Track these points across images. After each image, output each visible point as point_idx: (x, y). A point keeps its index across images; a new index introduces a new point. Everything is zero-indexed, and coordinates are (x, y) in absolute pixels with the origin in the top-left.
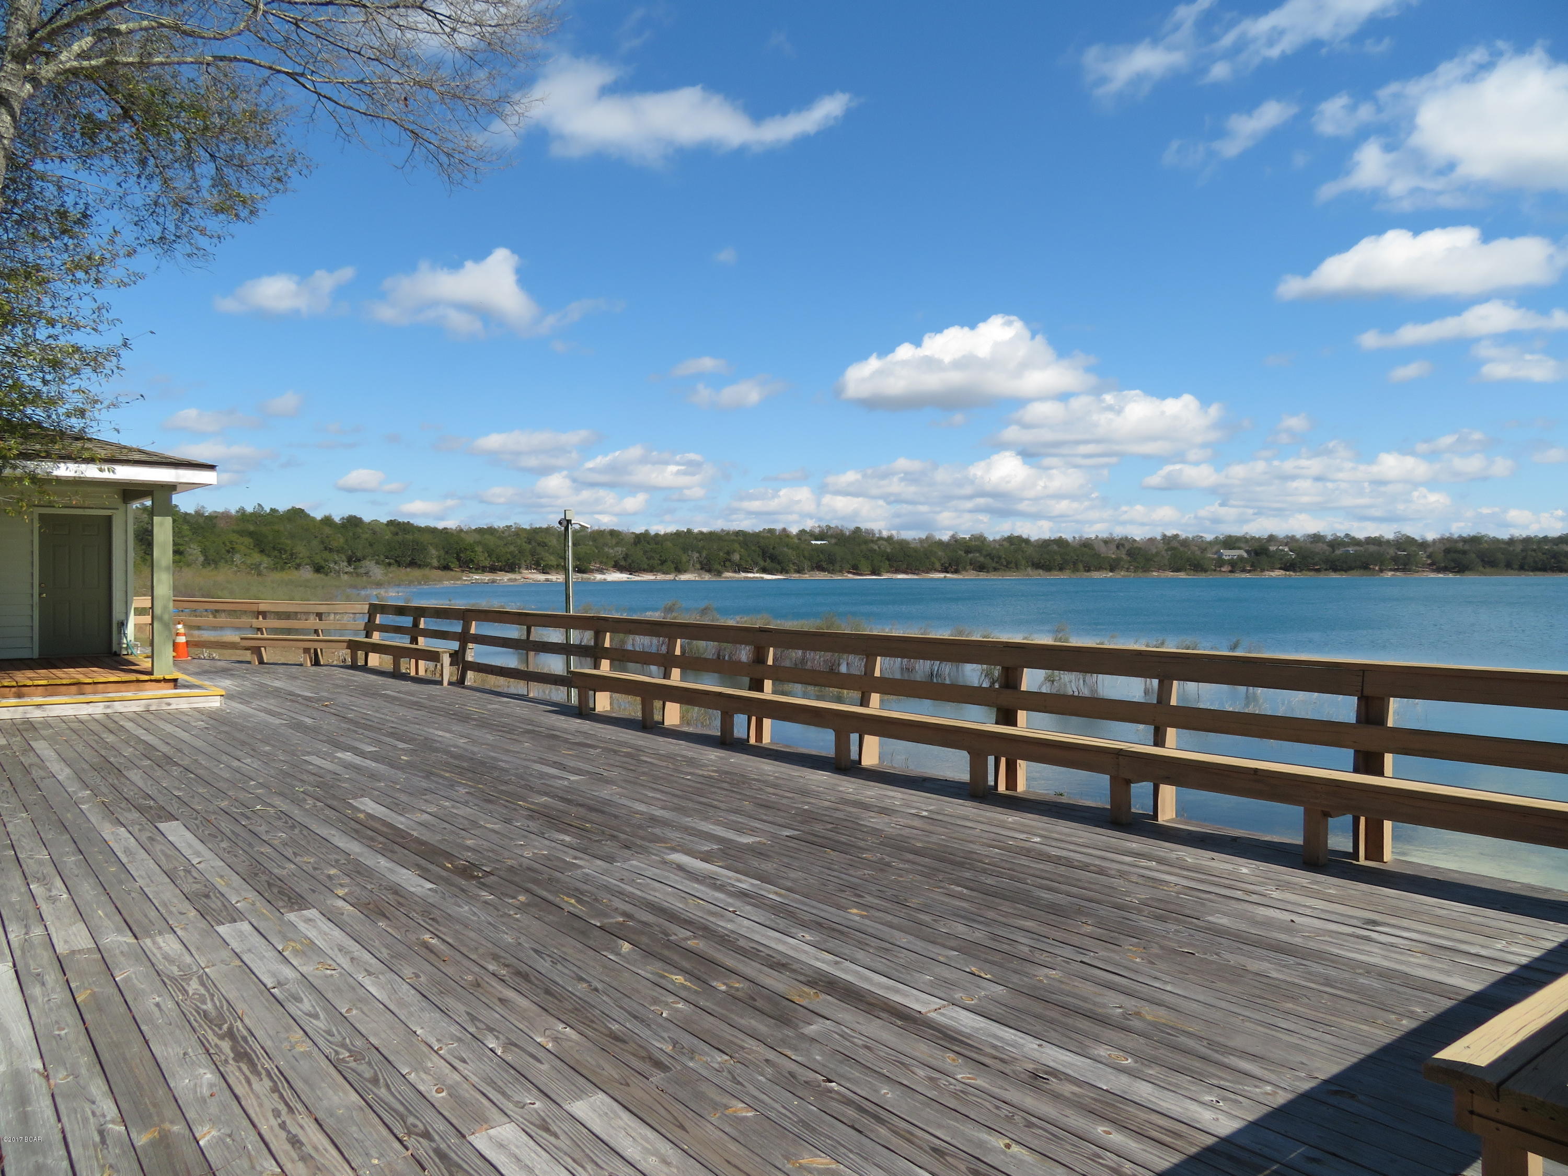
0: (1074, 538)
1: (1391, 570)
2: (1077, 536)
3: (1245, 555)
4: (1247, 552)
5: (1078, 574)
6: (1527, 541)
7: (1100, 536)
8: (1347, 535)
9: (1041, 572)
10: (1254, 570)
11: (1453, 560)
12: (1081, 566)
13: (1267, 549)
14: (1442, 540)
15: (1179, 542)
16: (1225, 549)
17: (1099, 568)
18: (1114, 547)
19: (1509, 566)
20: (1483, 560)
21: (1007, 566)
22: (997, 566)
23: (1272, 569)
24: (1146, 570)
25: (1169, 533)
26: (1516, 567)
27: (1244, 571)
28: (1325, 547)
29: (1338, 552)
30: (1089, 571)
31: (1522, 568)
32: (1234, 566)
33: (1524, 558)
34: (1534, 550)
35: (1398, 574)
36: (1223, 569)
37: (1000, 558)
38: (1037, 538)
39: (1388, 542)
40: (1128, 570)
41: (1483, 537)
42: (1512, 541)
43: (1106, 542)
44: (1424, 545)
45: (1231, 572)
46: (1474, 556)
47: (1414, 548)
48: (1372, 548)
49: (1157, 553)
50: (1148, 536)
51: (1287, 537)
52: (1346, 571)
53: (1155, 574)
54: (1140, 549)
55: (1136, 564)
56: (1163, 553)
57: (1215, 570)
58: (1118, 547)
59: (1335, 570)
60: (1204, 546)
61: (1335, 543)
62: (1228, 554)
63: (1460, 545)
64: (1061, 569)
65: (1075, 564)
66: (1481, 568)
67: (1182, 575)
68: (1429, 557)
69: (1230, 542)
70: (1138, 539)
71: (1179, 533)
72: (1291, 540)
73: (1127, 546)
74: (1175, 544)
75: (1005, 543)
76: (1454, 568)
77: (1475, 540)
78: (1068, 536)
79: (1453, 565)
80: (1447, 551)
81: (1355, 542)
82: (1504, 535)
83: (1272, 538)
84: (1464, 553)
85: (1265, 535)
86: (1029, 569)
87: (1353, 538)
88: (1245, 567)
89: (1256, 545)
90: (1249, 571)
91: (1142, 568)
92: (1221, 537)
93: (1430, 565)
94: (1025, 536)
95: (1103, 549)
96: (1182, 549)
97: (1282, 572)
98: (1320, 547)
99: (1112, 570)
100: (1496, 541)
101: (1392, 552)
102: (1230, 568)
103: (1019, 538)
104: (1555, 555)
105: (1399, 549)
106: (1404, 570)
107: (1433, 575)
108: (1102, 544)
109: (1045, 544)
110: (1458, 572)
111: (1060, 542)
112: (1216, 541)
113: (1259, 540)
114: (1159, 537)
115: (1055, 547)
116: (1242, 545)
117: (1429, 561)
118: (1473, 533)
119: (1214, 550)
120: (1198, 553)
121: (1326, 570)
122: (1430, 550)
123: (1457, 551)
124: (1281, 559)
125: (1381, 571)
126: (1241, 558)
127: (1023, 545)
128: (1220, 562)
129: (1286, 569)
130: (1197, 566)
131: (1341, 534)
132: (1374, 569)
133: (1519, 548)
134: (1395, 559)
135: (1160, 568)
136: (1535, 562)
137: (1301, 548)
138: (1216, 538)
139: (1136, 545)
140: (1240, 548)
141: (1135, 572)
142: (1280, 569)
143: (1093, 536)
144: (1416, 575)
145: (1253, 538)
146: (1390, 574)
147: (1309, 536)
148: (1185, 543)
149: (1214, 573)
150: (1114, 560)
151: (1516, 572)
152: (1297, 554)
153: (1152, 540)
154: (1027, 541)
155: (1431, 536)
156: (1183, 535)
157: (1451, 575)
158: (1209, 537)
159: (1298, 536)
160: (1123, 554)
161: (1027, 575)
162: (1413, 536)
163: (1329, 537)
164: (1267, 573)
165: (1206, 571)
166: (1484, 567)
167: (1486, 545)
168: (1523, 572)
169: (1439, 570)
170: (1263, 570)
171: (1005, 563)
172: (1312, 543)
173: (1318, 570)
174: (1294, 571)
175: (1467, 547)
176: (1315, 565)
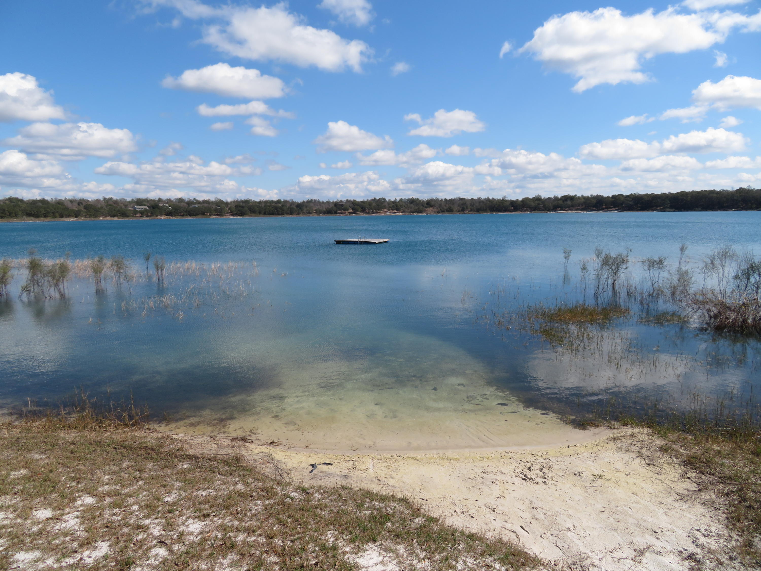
0: (52, 199)
1: (214, 215)
2: (53, 198)
3: (148, 208)
4: (148, 206)
5: (56, 219)
6: (266, 202)
7: (67, 198)
8: (194, 199)
9: (33, 218)
10: (153, 216)
11: (239, 210)
12: (57, 215)
13: (158, 205)
14: (234, 202)
15: (113, 201)
16: (137, 205)
17: (68, 216)
18: (76, 204)
19: (260, 213)
20: (250, 210)
21: (9, 215)
22: (3, 215)
23: (161, 215)
24: (96, 216)
25: (107, 197)
26: (263, 213)
27: (147, 216)
28: (185, 204)
29: (191, 207)
30: (62, 217)
31: (265, 214)
32: (143, 214)
33: (265, 209)
34: (269, 206)
35: (217, 217)
36: (137, 216)
37: (4, 210)
38: (28, 199)
39: (212, 202)
40: (85, 216)
41: (250, 200)
42: (260, 202)
43: (72, 201)
44: (227, 204)
45: (141, 217)
46: (247, 208)
47: (223, 205)
48: (206, 205)
49: (101, 208)
50: (96, 199)
51: (167, 199)
52: (195, 216)
53: (101, 218)
54: (91, 205)
55: (90, 213)
56: (105, 207)
57: (133, 216)
58: (79, 204)
59: (190, 215)
60: (126, 204)
61: (190, 203)
62: (139, 208)
63: (241, 204)
64: (45, 216)
65: (54, 213)
66: (250, 214)
67: (116, 219)
68: (229, 209)
69: (140, 202)
70: (90, 200)
71: (112, 197)
72: (169, 201)
73: (84, 204)
74: (110, 203)
75: (7, 202)
76: (239, 214)
77: (247, 202)
78: (48, 198)
79: (239, 212)
80: (236, 206)
81: (198, 202)
82: (258, 200)
83: (160, 200)
84: (243, 207)
85: (157, 199)
86: (24, 217)
87: (197, 201)
88: (148, 214)
89: (153, 203)
90: (150, 216)
91: (94, 215)
92: (135, 199)
93: (230, 212)
94: (20, 198)
95: (70, 205)
96: (114, 205)
97: (167, 217)
98: (183, 204)
99: (76, 217)
100: (255, 202)
101: (214, 207)
102: (140, 215)
103: (17, 200)
104: (276, 208)
105: (217, 205)
106: (220, 215)
107: (231, 217)
108: (69, 203)
109: (34, 202)
111: (43, 201)
112: (132, 202)
113: (154, 201)
114: (102, 199)
115: (40, 204)
116: (146, 204)
117: (230, 211)
118: (246, 199)
119: (132, 206)
120: (124, 207)
121: (186, 215)
122: (230, 206)
123: (240, 207)
124: (165, 210)
125: (210, 215)
126: (145, 210)
127: (20, 203)
128: (135, 212)
129: (168, 215)
130: (124, 214)
131: (192, 199)
132: (207, 215)
133: (263, 205)
134: (216, 210)
135: (104, 215)
136: (270, 211)
137: (174, 205)
138: (133, 200)
139: (89, 203)
140: (144, 205)
141: (90, 217)
142: (165, 215)
143: (64, 198)
144: (225, 217)
145: (151, 200)
146: (214, 217)
147: (177, 199)
148: (116, 202)
149: (132, 217)
150: (77, 211)
151: (263, 215)
152: (173, 208)
153: (98, 201)
154: (22, 201)
155: (229, 200)
156: (115, 198)
157: (238, 217)
158: (129, 199)
159: (172, 199)
160: (82, 208)
161: (23, 220)
162: (222, 200)
163: (187, 200)
164: (159, 217)
165: (128, 216)
167: (251, 204)
169: (233, 215)
170: (157, 216)
171: (8, 214)
172: (179, 202)
173: (183, 216)
174: (172, 216)
175: (244, 205)
176: (181, 213)
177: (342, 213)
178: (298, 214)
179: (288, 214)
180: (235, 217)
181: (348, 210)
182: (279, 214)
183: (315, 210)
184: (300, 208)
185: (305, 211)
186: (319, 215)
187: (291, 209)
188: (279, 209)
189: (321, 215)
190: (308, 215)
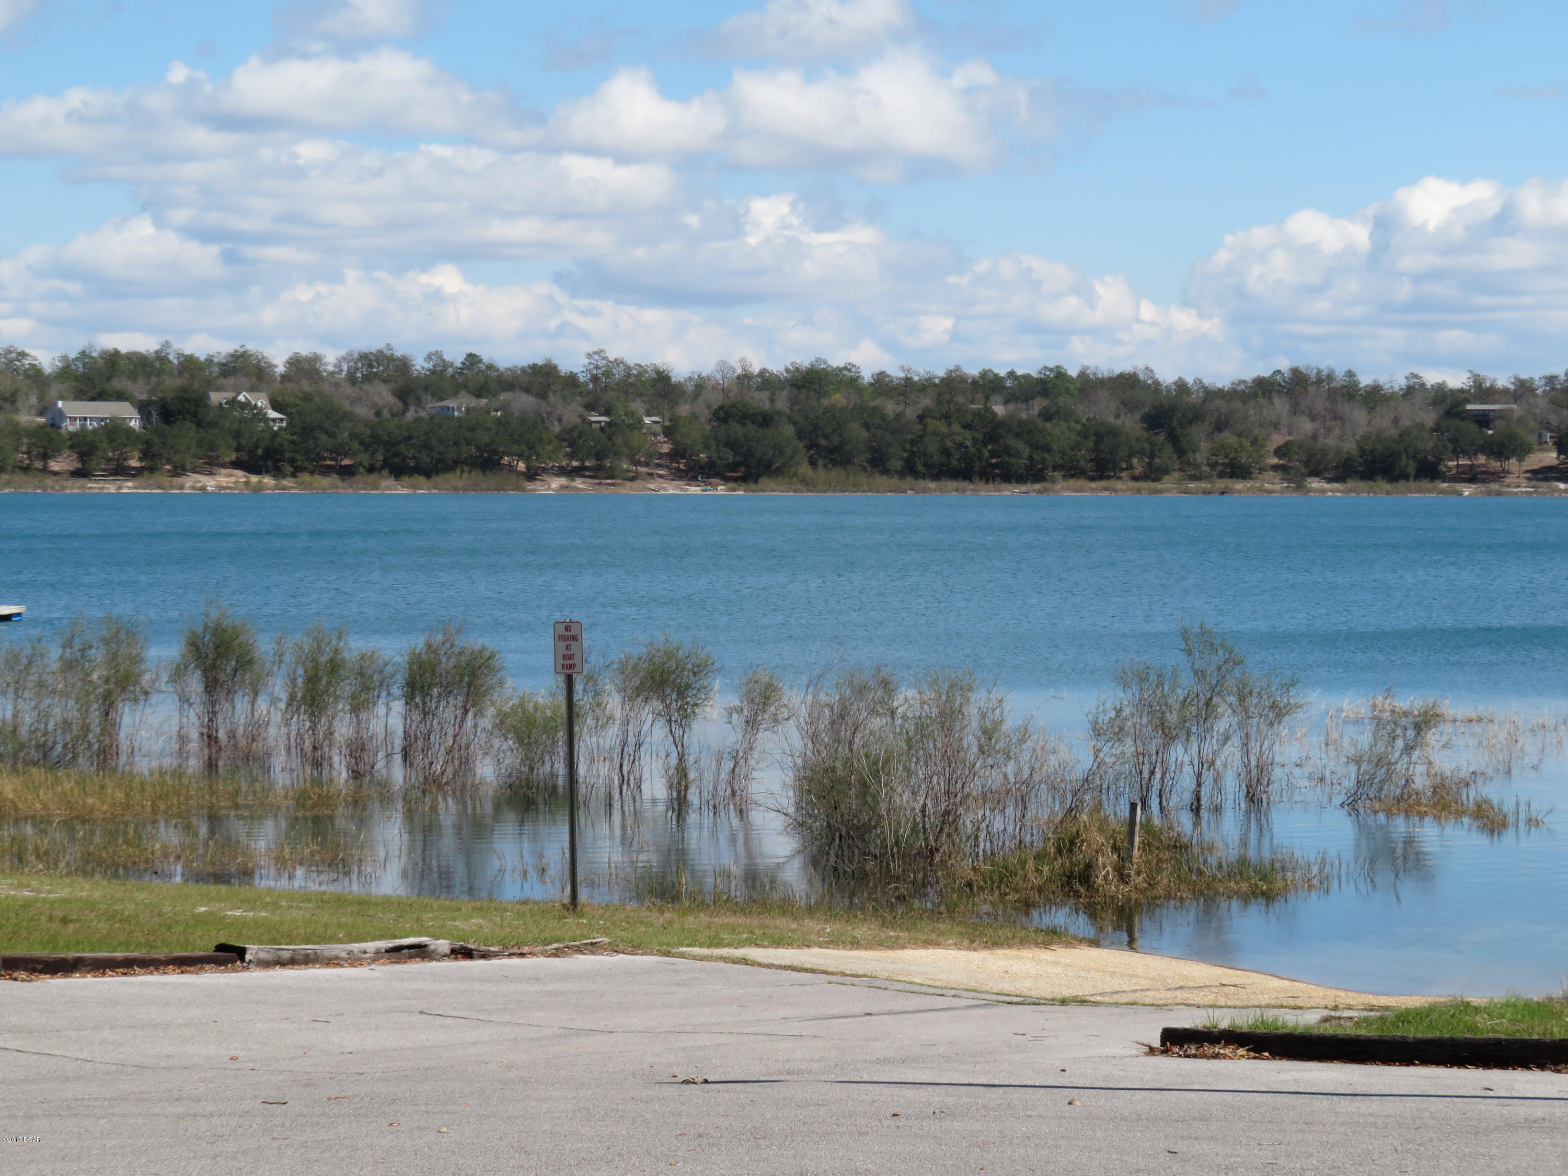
1: (560, 472)
3: (131, 419)
4: (137, 405)
10: (152, 470)
11: (735, 444)
13: (200, 402)
16: (79, 395)
20: (812, 445)
23: (211, 465)
27: (118, 470)
29: (419, 413)
31: (910, 470)
32: (94, 454)
33: (919, 439)
34: (947, 416)
35: (579, 483)
36: (55, 466)
46: (789, 430)
47: (630, 405)
52: (428, 474)
57: (28, 469)
62: (77, 415)
66: (804, 469)
68: (669, 432)
69: (90, 375)
76: (733, 467)
79: (730, 456)
84: (766, 420)
88: (124, 458)
90: (134, 474)
93: (670, 457)
97: (240, 477)
101: (571, 413)
102: (78, 462)
106: (597, 473)
107: (673, 489)
110: (744, 479)
117: (669, 446)
118: (803, 362)
119: (44, 399)
121: (371, 470)
122: (673, 410)
124: (237, 435)
125: (532, 475)
126: (116, 429)
128: (49, 442)
129: (251, 465)
132: (511, 470)
134: (576, 438)
136: (946, 452)
137: (312, 398)
140: (118, 397)
142: (236, 465)
144: (628, 489)
146: (556, 483)
149: (24, 478)
151: (895, 481)
152: (297, 418)
157: (721, 490)
164: (191, 481)
166: (813, 463)
167: (830, 398)
168: (909, 481)
169: (692, 473)
170: (179, 470)
173: (347, 472)
174: (277, 473)
176: (345, 452)
177: (1472, 476)
178: (1153, 474)
179: (1073, 471)
180: (694, 490)
181: (1521, 451)
182: (1008, 476)
183: (1280, 452)
184: (1174, 439)
185: (1202, 452)
186: (1300, 487)
187: (1099, 438)
188: (1012, 442)
189: (1315, 484)
190: (1222, 484)
